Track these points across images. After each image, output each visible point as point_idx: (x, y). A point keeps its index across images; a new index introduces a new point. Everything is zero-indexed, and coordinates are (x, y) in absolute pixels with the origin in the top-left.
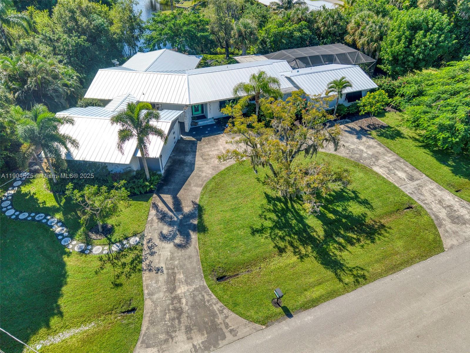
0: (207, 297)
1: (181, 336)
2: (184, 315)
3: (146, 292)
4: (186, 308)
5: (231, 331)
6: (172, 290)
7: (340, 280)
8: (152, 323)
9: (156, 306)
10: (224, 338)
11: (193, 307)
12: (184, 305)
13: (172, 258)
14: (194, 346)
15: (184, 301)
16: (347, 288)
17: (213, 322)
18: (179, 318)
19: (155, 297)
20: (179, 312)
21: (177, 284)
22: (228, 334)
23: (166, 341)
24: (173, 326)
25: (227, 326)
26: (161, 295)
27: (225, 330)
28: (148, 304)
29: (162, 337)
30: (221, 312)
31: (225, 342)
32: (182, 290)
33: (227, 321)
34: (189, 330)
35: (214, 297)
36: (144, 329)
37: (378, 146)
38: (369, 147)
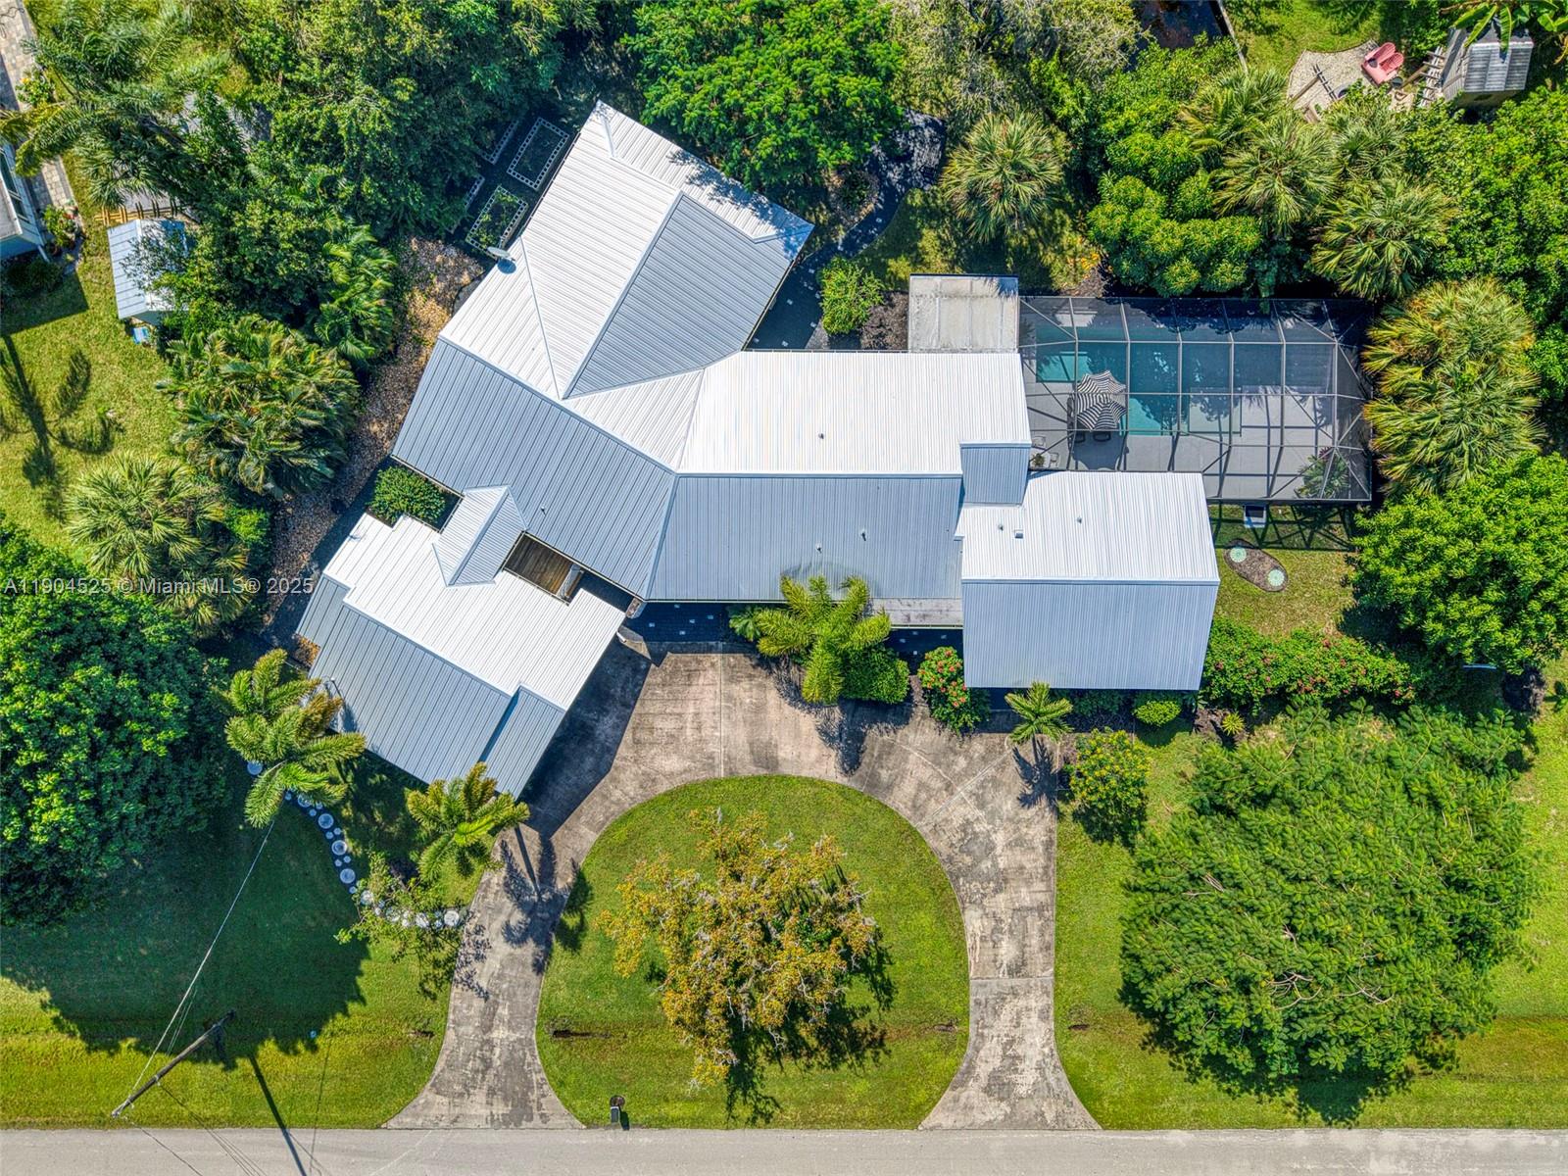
0: (529, 1058)
1: (480, 1096)
2: (492, 1072)
3: (451, 1017)
4: (497, 1063)
5: (542, 1116)
6: (488, 1028)
8: (449, 1065)
9: (459, 1044)
10: (531, 1119)
11: (506, 1064)
12: (495, 1058)
13: (501, 976)
14: (492, 1115)
15: (497, 1051)
17: (525, 1094)
18: (484, 1073)
19: (462, 1029)
20: (487, 1064)
21: (496, 1022)
22: (536, 1118)
23: (461, 1095)
24: (473, 1079)
25: (539, 1107)
26: (471, 1029)
27: (535, 1111)
28: (450, 1035)
29: (458, 1088)
30: (540, 1086)
31: (530, 1125)
32: (499, 1034)
33: (542, 1100)
34: (491, 1092)
35: (538, 1061)
36: (438, 1069)
37: (1041, 849)
38: (1018, 843)
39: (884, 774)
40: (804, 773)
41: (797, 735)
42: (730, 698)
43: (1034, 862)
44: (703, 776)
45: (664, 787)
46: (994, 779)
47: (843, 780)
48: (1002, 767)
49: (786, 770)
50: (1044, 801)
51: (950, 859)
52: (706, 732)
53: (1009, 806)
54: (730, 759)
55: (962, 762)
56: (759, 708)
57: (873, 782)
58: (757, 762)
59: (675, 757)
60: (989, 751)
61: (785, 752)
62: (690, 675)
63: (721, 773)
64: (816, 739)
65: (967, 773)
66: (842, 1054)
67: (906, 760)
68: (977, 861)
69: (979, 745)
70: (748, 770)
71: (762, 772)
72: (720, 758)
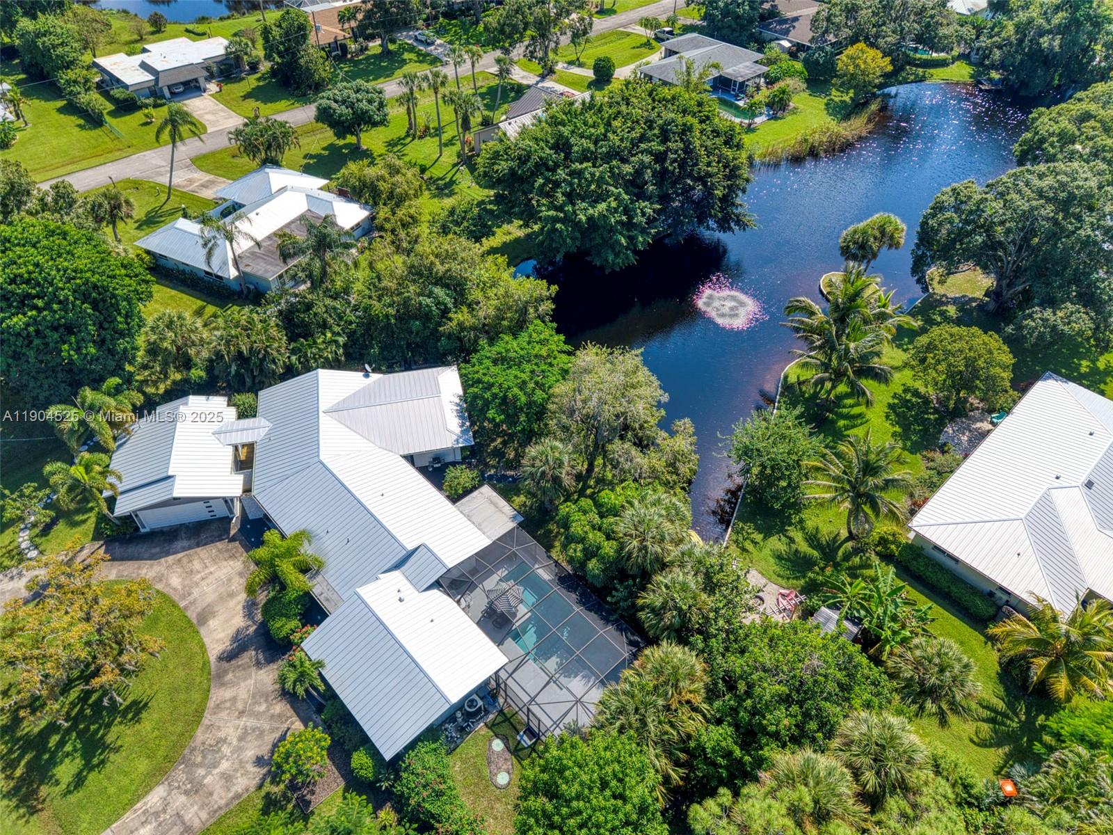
37: (231, 795)
39: (230, 676)
40: (206, 640)
41: (227, 621)
44: (176, 598)
45: (159, 587)
46: (262, 733)
47: (213, 659)
48: (273, 730)
49: (203, 631)
50: (264, 770)
51: (193, 750)
52: (204, 583)
53: (250, 754)
54: (193, 603)
55: (263, 708)
56: (232, 595)
57: (220, 675)
58: (199, 615)
59: (180, 580)
60: (279, 716)
61: (212, 623)
62: (233, 557)
63: (182, 604)
64: (231, 631)
65: (258, 716)
67: (245, 679)
68: (201, 765)
69: (281, 707)
70: (192, 615)
71: (195, 621)
72: (191, 598)
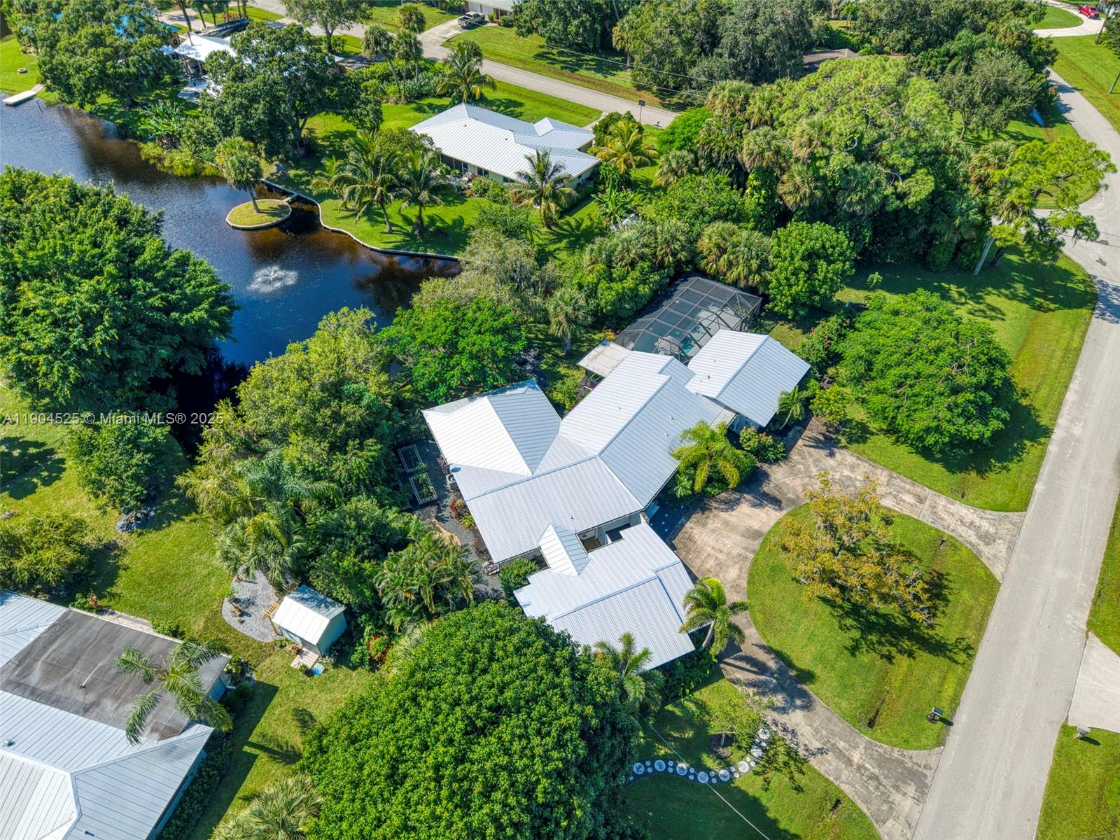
0: (881, 751)
1: (897, 797)
2: (882, 778)
3: (831, 779)
4: (876, 771)
5: (925, 767)
6: (849, 762)
7: (957, 662)
8: (866, 802)
9: (853, 786)
10: (926, 776)
11: (879, 766)
12: (872, 770)
13: (817, 731)
14: (913, 798)
15: (867, 766)
16: (968, 668)
17: (906, 768)
18: (880, 784)
19: (843, 778)
20: (873, 777)
21: (847, 754)
22: (925, 772)
23: (891, 808)
24: (883, 793)
25: (917, 764)
26: (845, 772)
27: (920, 770)
28: (844, 787)
29: (885, 807)
30: (903, 755)
31: (930, 779)
32: (856, 757)
33: (914, 760)
34: (897, 788)
35: (885, 746)
36: (865, 811)
37: (860, 462)
38: (853, 468)
39: (790, 495)
40: (772, 524)
41: (750, 516)
42: (713, 531)
43: (865, 467)
44: (748, 564)
45: (744, 584)
46: (816, 460)
47: (784, 512)
48: (811, 455)
49: (766, 530)
50: (835, 450)
52: (725, 550)
53: (831, 461)
54: (746, 548)
55: (800, 466)
56: (726, 523)
57: (792, 502)
58: (754, 539)
59: (730, 569)
60: (800, 455)
61: (756, 525)
62: (690, 539)
63: (751, 556)
64: (757, 511)
65: (807, 468)
66: (941, 594)
67: (787, 485)
68: (855, 486)
69: (794, 456)
70: (756, 544)
71: (761, 540)
72: (743, 552)
